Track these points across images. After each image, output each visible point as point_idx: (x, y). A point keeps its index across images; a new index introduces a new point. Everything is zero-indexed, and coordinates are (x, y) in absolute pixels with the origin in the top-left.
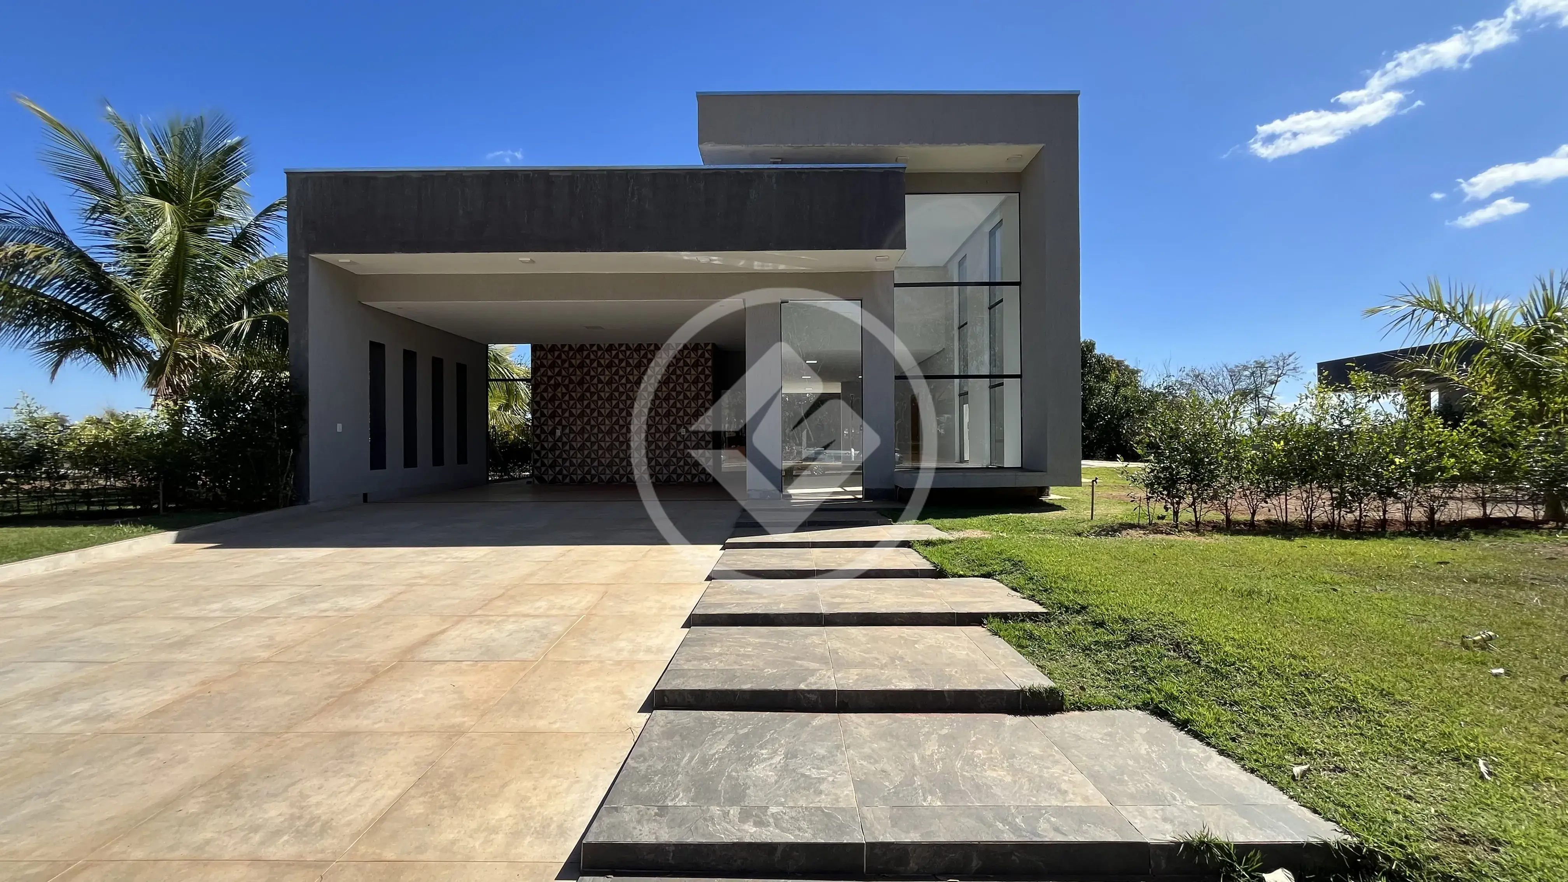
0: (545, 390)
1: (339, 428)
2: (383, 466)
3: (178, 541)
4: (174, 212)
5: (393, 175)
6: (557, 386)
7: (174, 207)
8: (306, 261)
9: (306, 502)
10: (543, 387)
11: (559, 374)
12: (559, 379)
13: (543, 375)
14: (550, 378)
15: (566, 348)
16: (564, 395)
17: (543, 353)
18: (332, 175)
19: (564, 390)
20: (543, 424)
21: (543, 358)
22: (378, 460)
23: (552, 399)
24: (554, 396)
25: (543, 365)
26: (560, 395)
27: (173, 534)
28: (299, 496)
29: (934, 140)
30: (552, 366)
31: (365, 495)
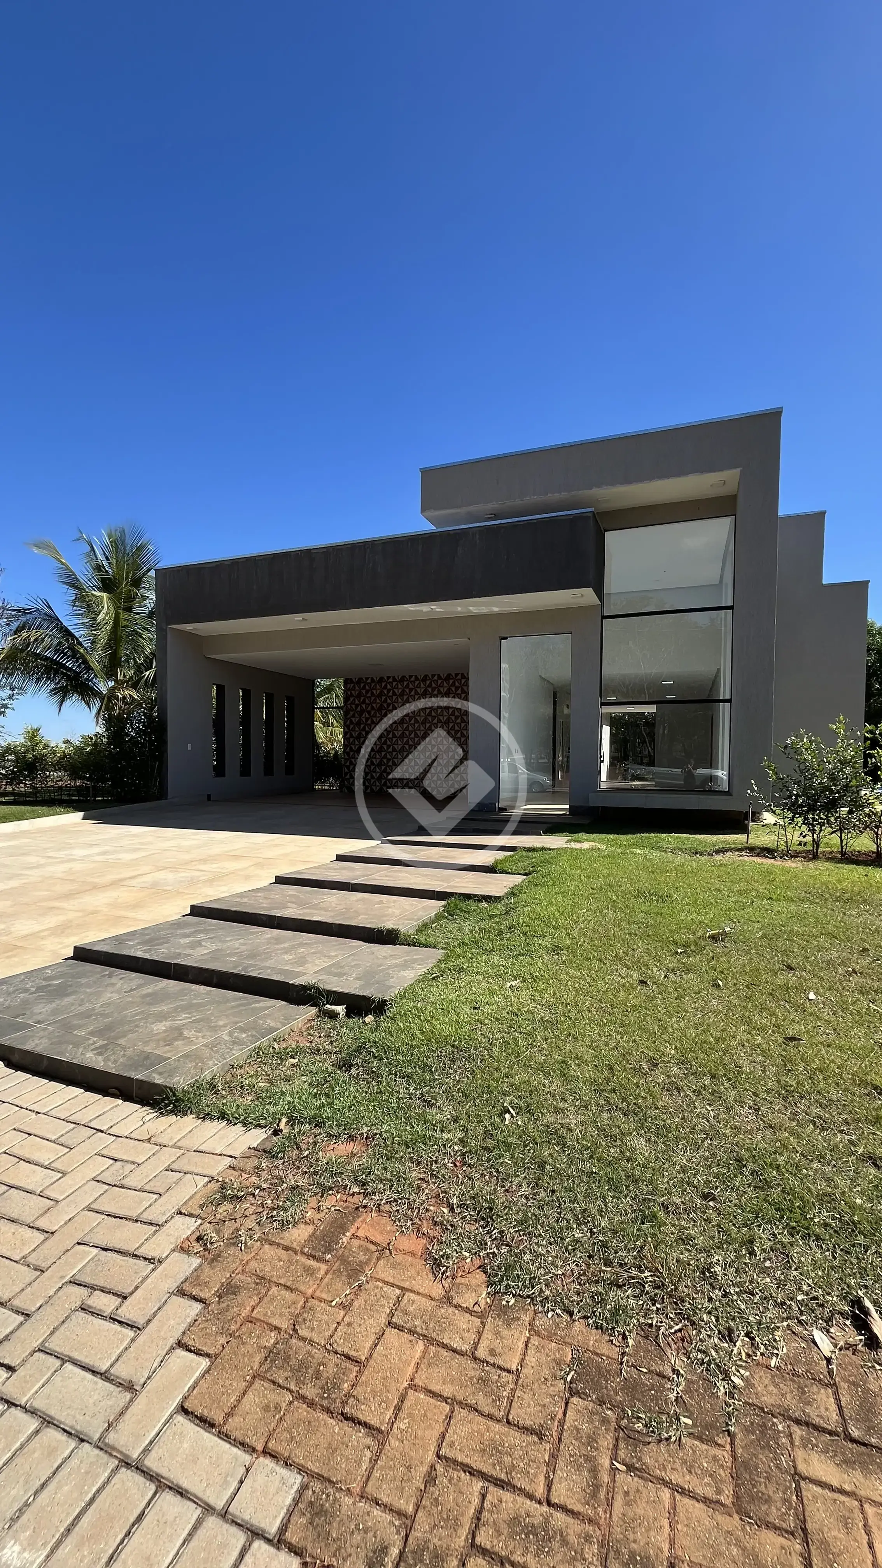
0: (353, 716)
1: (190, 747)
2: (223, 775)
3: (84, 818)
4: (109, 599)
5: (214, 565)
6: (362, 712)
7: (109, 596)
8: (166, 630)
9: (166, 799)
10: (352, 713)
11: (364, 702)
12: (364, 706)
13: (352, 703)
14: (357, 706)
15: (369, 681)
16: (367, 719)
17: (352, 685)
18: (180, 568)
19: (367, 716)
20: (352, 744)
21: (352, 689)
22: (219, 771)
23: (359, 723)
24: (360, 720)
25: (352, 695)
26: (364, 720)
27: (81, 814)
28: (162, 794)
29: (627, 480)
30: (359, 696)
31: (209, 796)
